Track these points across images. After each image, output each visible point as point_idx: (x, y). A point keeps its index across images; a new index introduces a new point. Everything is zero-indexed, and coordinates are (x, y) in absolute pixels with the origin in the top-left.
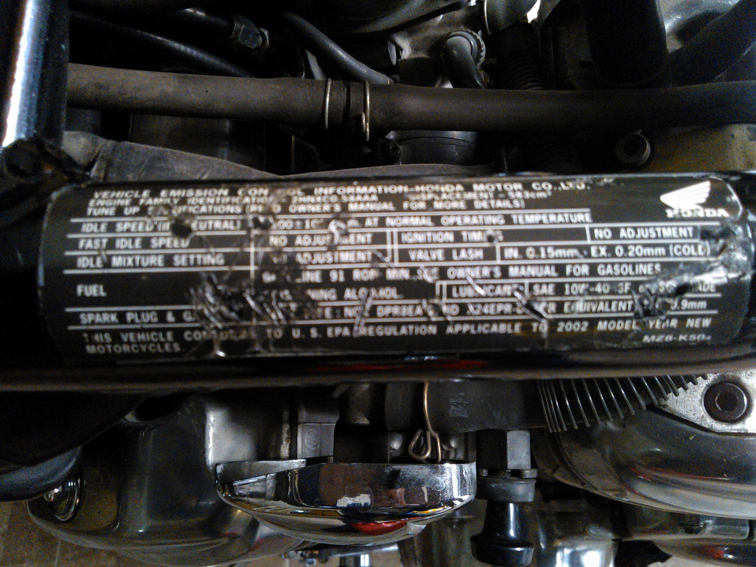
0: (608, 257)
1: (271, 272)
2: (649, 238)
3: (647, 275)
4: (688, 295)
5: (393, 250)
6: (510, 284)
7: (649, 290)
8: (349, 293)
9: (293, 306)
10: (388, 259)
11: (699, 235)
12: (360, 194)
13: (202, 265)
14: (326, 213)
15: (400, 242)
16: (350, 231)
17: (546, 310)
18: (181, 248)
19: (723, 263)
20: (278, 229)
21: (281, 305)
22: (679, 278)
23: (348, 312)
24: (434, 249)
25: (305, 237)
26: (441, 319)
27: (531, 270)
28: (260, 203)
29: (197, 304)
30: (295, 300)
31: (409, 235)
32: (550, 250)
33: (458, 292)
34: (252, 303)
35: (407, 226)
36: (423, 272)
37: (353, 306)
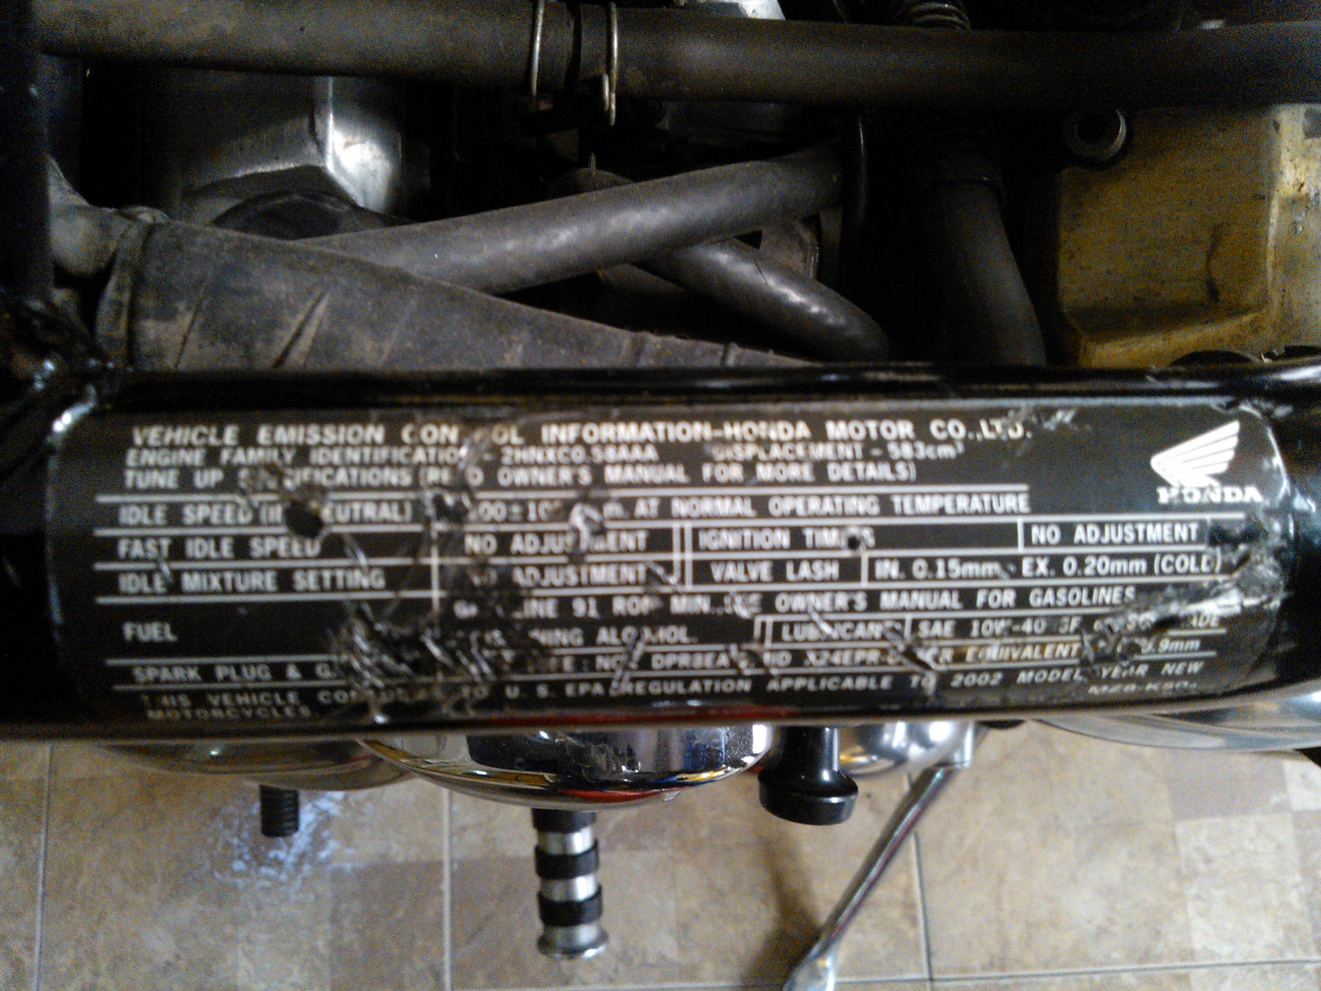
0: (1049, 577)
1: (469, 600)
2: (1123, 543)
3: (1112, 605)
4: (1173, 633)
5: (683, 563)
6: (881, 621)
7: (1110, 628)
8: (604, 635)
9: (508, 655)
10: (673, 579)
11: (1206, 538)
12: (625, 443)
13: (346, 589)
14: (566, 487)
15: (696, 547)
16: (610, 525)
17: (936, 659)
18: (306, 558)
19: (1238, 585)
20: (480, 521)
21: (487, 653)
22: (1162, 608)
23: (603, 663)
24: (754, 561)
25: (529, 538)
26: (760, 671)
27: (918, 599)
28: (446, 464)
29: (339, 654)
30: (511, 645)
31: (713, 533)
32: (953, 564)
33: (791, 632)
34: (436, 651)
35: (709, 517)
36: (733, 601)
37: (611, 655)
